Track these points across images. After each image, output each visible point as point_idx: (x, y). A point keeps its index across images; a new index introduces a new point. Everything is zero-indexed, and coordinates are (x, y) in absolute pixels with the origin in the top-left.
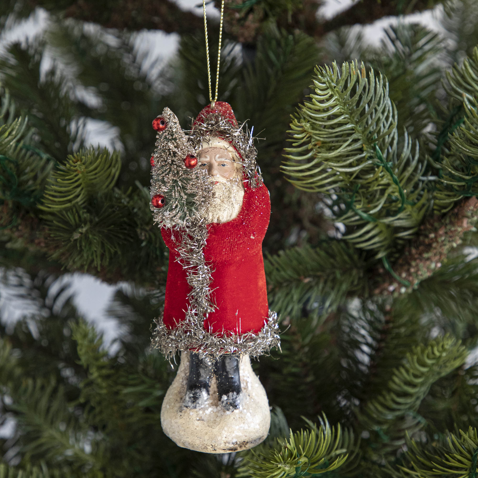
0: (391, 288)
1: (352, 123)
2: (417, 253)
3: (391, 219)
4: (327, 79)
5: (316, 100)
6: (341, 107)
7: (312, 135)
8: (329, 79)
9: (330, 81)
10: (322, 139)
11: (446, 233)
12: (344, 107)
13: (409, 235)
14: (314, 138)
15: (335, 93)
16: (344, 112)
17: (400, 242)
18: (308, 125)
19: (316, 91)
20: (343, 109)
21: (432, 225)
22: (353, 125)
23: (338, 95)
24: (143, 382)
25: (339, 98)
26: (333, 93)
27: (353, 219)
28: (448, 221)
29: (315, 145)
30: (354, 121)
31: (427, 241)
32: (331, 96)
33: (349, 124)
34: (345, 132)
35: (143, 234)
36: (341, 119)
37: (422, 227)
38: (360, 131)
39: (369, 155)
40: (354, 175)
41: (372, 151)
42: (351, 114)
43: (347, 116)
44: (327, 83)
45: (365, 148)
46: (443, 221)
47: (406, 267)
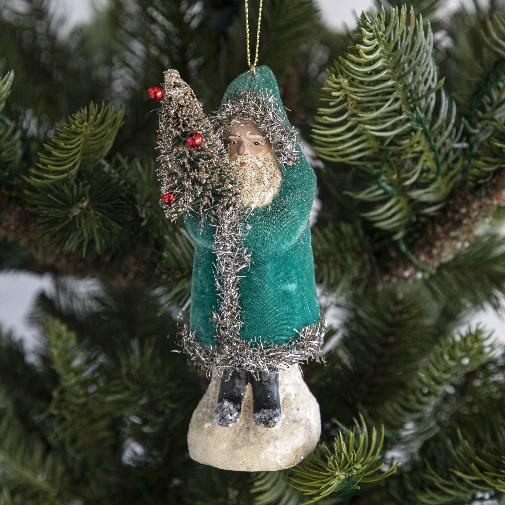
0: (407, 274)
2: (443, 232)
3: (420, 192)
4: (375, 26)
5: (363, 52)
6: (385, 60)
7: (348, 93)
9: (378, 29)
10: (358, 98)
11: (480, 207)
12: (388, 60)
14: (350, 97)
15: (381, 44)
16: (386, 66)
18: (346, 81)
19: (364, 40)
20: (386, 62)
21: (464, 199)
22: (394, 82)
23: (383, 46)
24: (126, 388)
25: (384, 49)
26: (379, 43)
27: (377, 193)
28: (483, 193)
29: (351, 105)
30: (396, 76)
31: (457, 217)
32: (377, 48)
33: (391, 80)
35: (144, 211)
36: (383, 74)
37: (451, 202)
38: (400, 89)
39: (407, 117)
40: (388, 142)
42: (394, 68)
43: (389, 71)
44: (374, 31)
45: (404, 109)
46: (477, 193)
47: (427, 249)
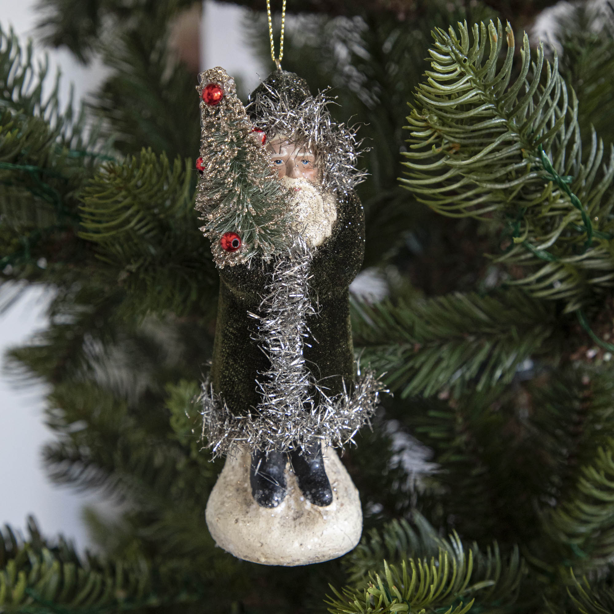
0: (591, 353)
1: (501, 117)
3: (578, 258)
4: (452, 48)
5: (435, 80)
6: (480, 92)
7: (442, 134)
8: (454, 49)
9: (457, 52)
10: (457, 141)
12: (485, 91)
13: (608, 281)
14: (446, 139)
15: (467, 70)
16: (485, 100)
17: (598, 290)
18: (435, 119)
19: (432, 65)
20: (483, 95)
22: (504, 120)
23: (472, 73)
25: (474, 78)
26: (463, 69)
27: (523, 257)
29: (450, 149)
30: (504, 113)
33: (496, 118)
34: (492, 130)
36: (481, 110)
38: (515, 129)
39: (533, 164)
40: (514, 194)
41: (537, 159)
42: (497, 102)
43: (490, 106)
44: (452, 54)
45: (525, 153)
47: (607, 326)
